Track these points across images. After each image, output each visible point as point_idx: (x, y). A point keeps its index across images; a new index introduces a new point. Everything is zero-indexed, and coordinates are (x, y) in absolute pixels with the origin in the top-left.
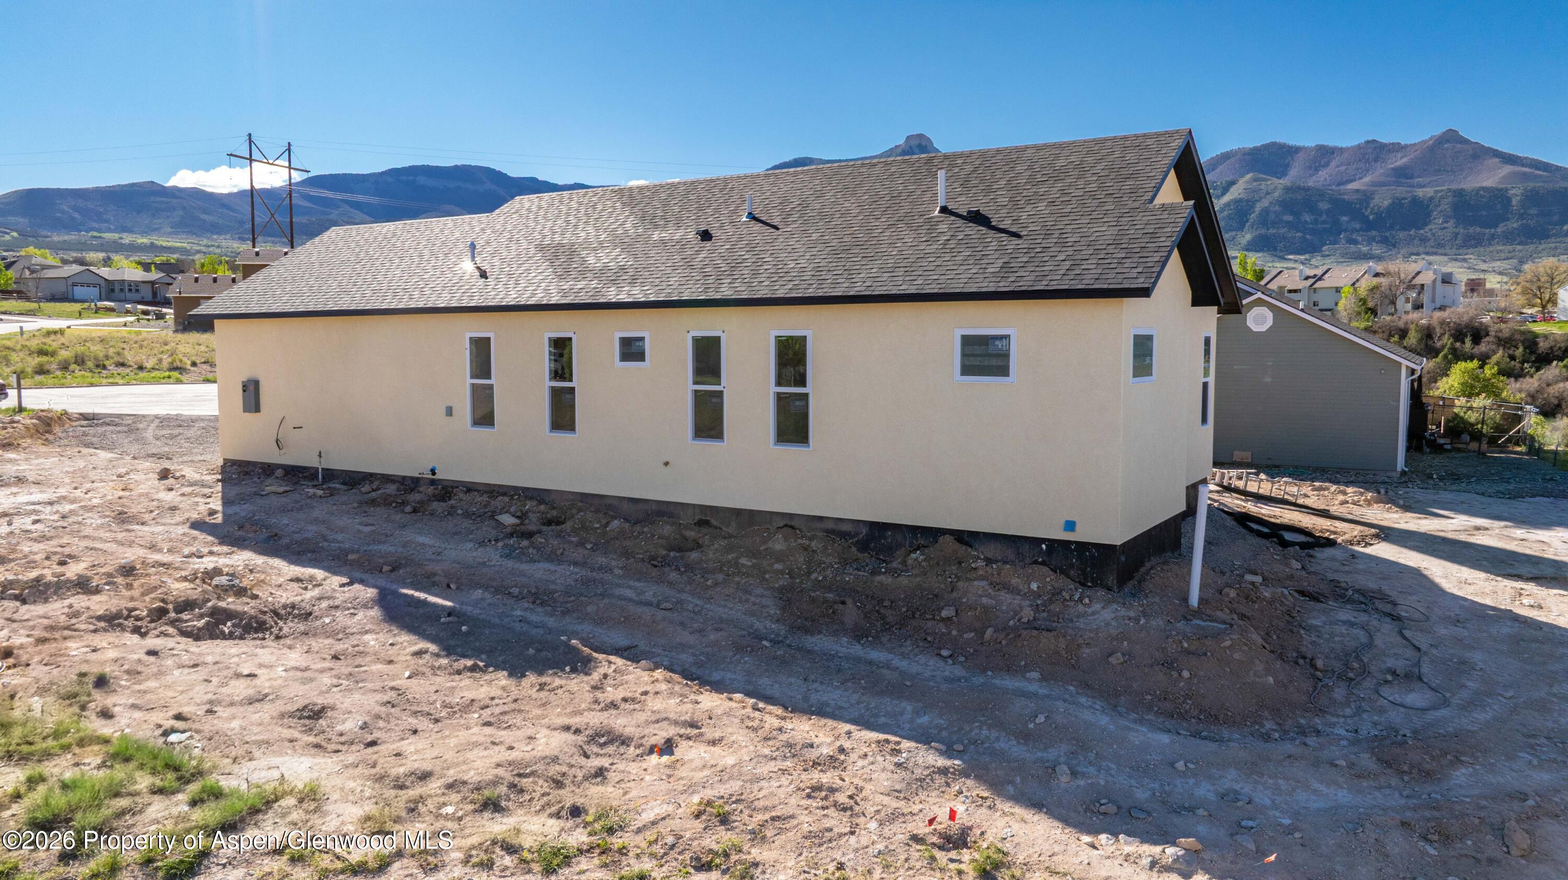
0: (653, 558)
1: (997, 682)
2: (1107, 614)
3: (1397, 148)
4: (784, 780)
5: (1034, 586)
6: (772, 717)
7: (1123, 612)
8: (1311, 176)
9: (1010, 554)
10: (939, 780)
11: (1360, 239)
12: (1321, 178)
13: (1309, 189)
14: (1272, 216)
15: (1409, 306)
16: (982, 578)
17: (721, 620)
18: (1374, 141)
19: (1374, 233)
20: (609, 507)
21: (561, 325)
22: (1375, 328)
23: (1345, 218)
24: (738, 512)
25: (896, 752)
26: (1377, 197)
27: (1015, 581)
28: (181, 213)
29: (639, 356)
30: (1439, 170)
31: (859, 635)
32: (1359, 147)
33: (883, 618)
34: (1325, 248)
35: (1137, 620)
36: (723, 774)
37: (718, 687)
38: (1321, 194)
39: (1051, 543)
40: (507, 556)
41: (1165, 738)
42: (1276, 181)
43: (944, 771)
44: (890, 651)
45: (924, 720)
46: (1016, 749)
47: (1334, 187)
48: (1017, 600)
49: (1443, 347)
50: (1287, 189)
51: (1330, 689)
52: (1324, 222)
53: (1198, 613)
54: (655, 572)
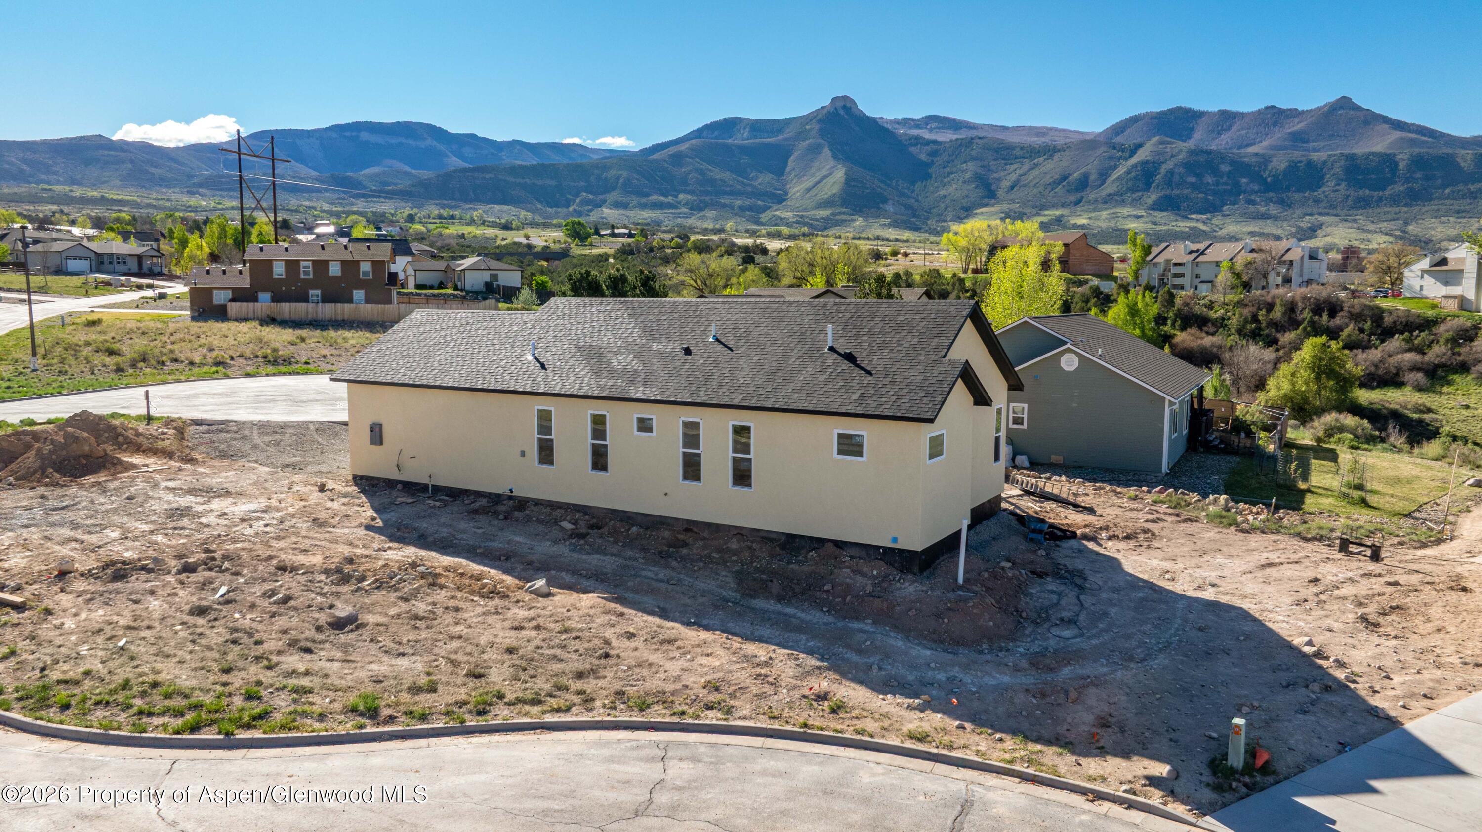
0: (660, 552)
1: (850, 625)
2: (911, 589)
3: (1294, 113)
4: (744, 672)
5: (875, 572)
6: (736, 642)
7: (920, 587)
8: (1214, 139)
9: (863, 553)
10: (817, 672)
11: (1258, 200)
12: (1221, 143)
13: (1209, 152)
14: (1176, 178)
15: (1279, 280)
16: (847, 567)
17: (704, 591)
18: (1273, 107)
19: (1271, 194)
20: (629, 518)
21: (600, 408)
22: (1246, 301)
23: (1244, 180)
24: (709, 525)
25: (797, 659)
26: (1275, 160)
27: (865, 569)
28: (130, 166)
29: (650, 430)
30: (1333, 135)
31: (780, 599)
32: (1259, 112)
33: (793, 589)
34: (1225, 208)
35: (926, 592)
36: (714, 669)
37: (707, 628)
38: (1222, 157)
39: (885, 548)
40: (573, 550)
41: (928, 653)
42: (1181, 144)
43: (819, 668)
44: (796, 608)
45: (811, 644)
46: (854, 657)
47: (1235, 150)
48: (865, 581)
49: (1304, 320)
50: (1191, 152)
51: (1024, 628)
52: (1225, 184)
53: (961, 588)
54: (663, 562)
